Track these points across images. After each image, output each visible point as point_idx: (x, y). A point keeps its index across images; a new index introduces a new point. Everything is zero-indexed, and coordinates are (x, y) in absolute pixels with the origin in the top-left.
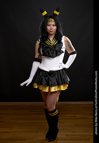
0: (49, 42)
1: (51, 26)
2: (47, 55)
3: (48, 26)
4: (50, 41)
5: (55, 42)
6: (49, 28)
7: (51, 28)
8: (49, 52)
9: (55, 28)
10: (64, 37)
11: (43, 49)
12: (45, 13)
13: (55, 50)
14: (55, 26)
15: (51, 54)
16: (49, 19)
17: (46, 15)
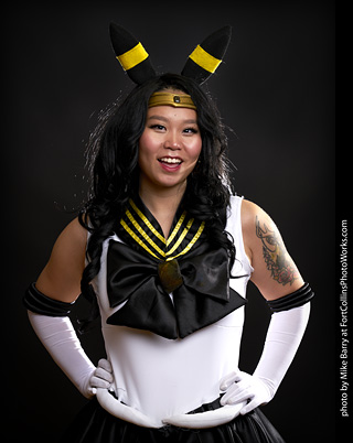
0: (152, 236)
1: (171, 129)
2: (145, 318)
3: (153, 127)
4: (159, 229)
6: (154, 139)
7: (170, 141)
8: (155, 301)
9: (193, 143)
11: (117, 280)
13: (192, 291)
14: (194, 131)
15: (167, 318)
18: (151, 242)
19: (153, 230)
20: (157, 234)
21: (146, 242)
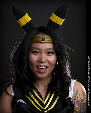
0: (38, 99)
1: (41, 53)
3: (33, 52)
4: (41, 96)
5: (53, 100)
6: (34, 58)
7: (41, 59)
9: (52, 58)
10: (73, 82)
12: (27, 19)
14: (52, 53)
16: (37, 34)
17: (29, 23)
18: (37, 102)
19: (38, 97)
20: (40, 98)
21: (35, 102)
